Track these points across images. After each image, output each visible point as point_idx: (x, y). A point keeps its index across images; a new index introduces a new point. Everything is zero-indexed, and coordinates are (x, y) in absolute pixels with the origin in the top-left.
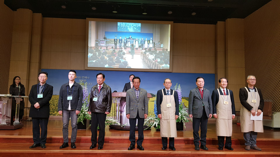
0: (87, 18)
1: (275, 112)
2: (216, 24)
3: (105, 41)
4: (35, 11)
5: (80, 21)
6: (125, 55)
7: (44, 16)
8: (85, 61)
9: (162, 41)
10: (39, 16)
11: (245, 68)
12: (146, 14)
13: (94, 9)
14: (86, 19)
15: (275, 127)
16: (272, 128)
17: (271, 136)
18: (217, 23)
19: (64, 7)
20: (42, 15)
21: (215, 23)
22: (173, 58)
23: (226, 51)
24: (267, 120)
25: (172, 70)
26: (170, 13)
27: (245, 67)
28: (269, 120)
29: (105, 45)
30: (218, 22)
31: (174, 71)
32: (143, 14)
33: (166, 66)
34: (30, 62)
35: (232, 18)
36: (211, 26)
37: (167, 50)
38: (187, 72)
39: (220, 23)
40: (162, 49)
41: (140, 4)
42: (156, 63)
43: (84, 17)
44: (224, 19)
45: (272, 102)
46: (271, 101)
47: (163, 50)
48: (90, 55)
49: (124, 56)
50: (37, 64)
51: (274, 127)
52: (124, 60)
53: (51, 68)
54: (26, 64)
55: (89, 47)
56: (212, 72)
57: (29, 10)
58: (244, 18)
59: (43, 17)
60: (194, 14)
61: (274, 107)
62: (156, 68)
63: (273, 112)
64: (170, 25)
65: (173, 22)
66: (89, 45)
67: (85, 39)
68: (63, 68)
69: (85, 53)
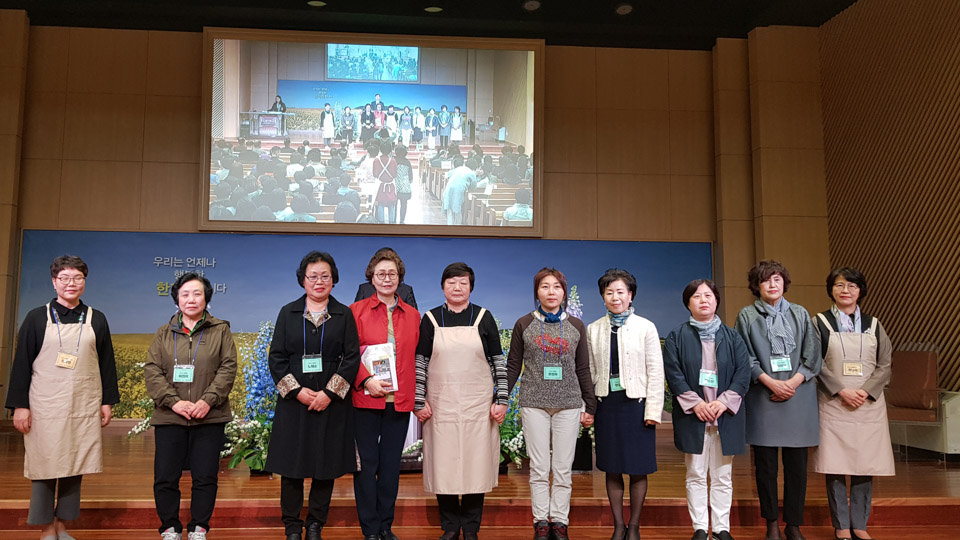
0: (204, 28)
1: (950, 390)
2: (711, 50)
3: (276, 115)
5: (175, 41)
7: (37, 19)
8: (197, 199)
9: (500, 116)
10: (15, 19)
11: (827, 221)
12: (438, 9)
14: (202, 31)
15: (951, 451)
16: (939, 456)
17: (937, 488)
18: (715, 43)
20: (29, 14)
21: (708, 45)
22: (545, 183)
23: (751, 155)
24: (919, 423)
25: (545, 229)
26: (532, 5)
27: (826, 214)
28: (927, 424)
29: (280, 134)
30: (720, 41)
31: (554, 232)
32: (426, 9)
33: (520, 214)
35: (771, 27)
36: (694, 57)
37: (522, 149)
38: (605, 235)
39: (727, 46)
40: (502, 146)
43: (195, 24)
44: (743, 35)
45: (937, 352)
46: (931, 350)
48: (218, 174)
50: (8, 212)
51: (949, 453)
53: (61, 227)
55: (213, 143)
56: (701, 235)
58: (818, 26)
59: (31, 24)
60: (626, 10)
61: (946, 370)
62: (480, 223)
63: (943, 390)
64: (531, 55)
65: (543, 41)
66: (213, 135)
67: (198, 107)
68: (110, 227)
69: (198, 164)
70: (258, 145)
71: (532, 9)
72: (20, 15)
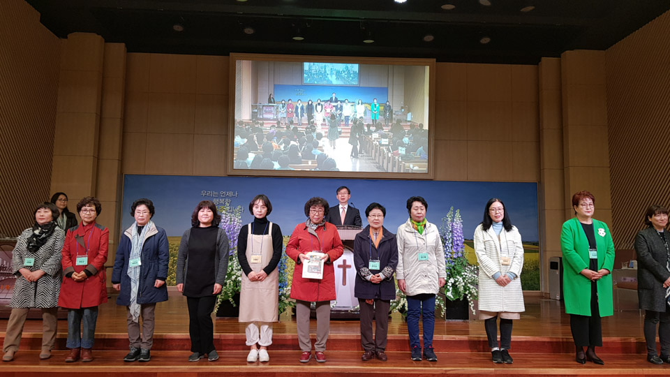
0: (230, 53)
2: (538, 64)
3: (273, 106)
4: (109, 38)
5: (213, 61)
6: (323, 139)
7: (130, 49)
8: (226, 155)
9: (408, 106)
10: (119, 48)
11: (609, 170)
12: (372, 41)
13: (249, 31)
14: (229, 55)
18: (540, 61)
19: (178, 28)
20: (126, 46)
21: (536, 61)
22: (436, 147)
23: (562, 129)
25: (434, 175)
26: (429, 38)
27: (609, 165)
29: (275, 117)
30: (544, 59)
31: (440, 177)
32: (365, 41)
34: (98, 159)
35: (575, 51)
36: (527, 69)
37: (421, 126)
38: (472, 178)
39: (548, 63)
40: (409, 124)
41: (358, 18)
42: (396, 157)
43: (224, 51)
44: (557, 53)
47: (411, 126)
48: (238, 140)
49: (321, 143)
50: (116, 164)
52: (320, 152)
53: (147, 173)
54: (88, 164)
55: (236, 123)
56: (530, 178)
57: (96, 35)
58: (604, 49)
59: (128, 51)
60: (485, 40)
62: (396, 170)
64: (427, 68)
65: (435, 60)
66: (236, 118)
67: (227, 102)
68: (176, 173)
69: (227, 135)
70: (262, 124)
71: (428, 40)
72: (121, 47)
